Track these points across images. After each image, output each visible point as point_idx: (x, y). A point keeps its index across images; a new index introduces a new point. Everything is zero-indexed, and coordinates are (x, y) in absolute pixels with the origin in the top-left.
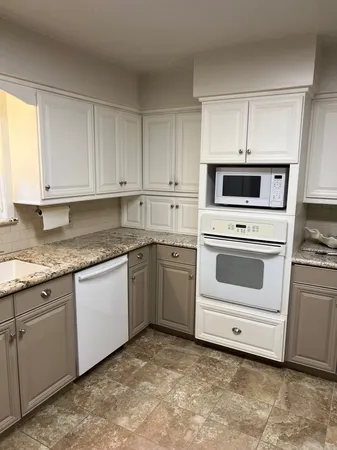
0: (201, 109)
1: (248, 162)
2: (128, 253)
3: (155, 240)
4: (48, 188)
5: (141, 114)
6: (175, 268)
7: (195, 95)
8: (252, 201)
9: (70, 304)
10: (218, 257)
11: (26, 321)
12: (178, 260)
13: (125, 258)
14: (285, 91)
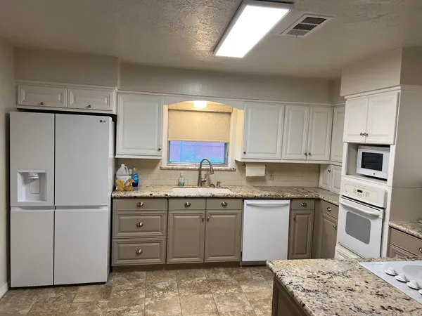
0: (345, 105)
1: (367, 142)
2: (291, 199)
3: (320, 197)
4: (245, 153)
5: (332, 107)
6: (328, 219)
7: (341, 95)
8: (377, 174)
9: (239, 215)
10: (348, 213)
11: (211, 214)
12: (330, 213)
13: (288, 202)
14: (386, 90)
